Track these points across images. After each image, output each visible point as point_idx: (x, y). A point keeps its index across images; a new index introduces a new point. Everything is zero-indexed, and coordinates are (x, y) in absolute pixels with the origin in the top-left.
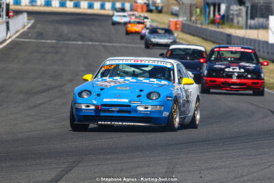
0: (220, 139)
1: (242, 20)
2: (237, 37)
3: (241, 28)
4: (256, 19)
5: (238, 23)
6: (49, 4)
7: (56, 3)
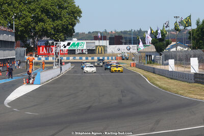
2: (157, 69)
4: (167, 61)
5: (160, 63)
6: (81, 59)
7: (84, 58)
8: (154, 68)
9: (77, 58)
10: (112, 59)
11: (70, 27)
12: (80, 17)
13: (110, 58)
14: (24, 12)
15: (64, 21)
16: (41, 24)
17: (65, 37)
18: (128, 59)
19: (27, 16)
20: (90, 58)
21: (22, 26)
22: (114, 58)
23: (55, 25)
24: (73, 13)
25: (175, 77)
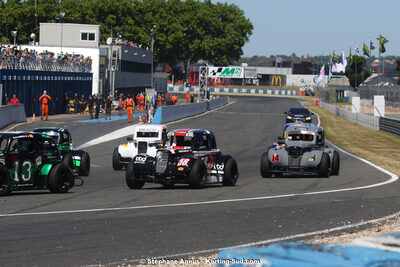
6: (249, 92)
7: (253, 91)
9: (244, 90)
10: (292, 94)
11: (237, 47)
12: (250, 34)
13: (289, 92)
14: (174, 25)
15: (228, 39)
16: (197, 41)
17: (229, 61)
18: (313, 95)
19: (177, 30)
20: (261, 91)
21: (170, 43)
22: (294, 92)
23: (216, 43)
24: (242, 28)
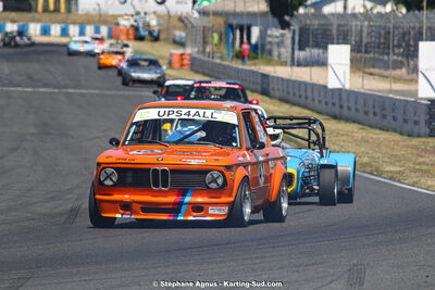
0: (253, 241)
1: (285, 52)
2: (278, 78)
3: (284, 64)
4: (307, 49)
5: (279, 56)
8: (265, 76)
13: (90, 31)
18: (156, 39)
22: (104, 30)
25: (352, 114)
